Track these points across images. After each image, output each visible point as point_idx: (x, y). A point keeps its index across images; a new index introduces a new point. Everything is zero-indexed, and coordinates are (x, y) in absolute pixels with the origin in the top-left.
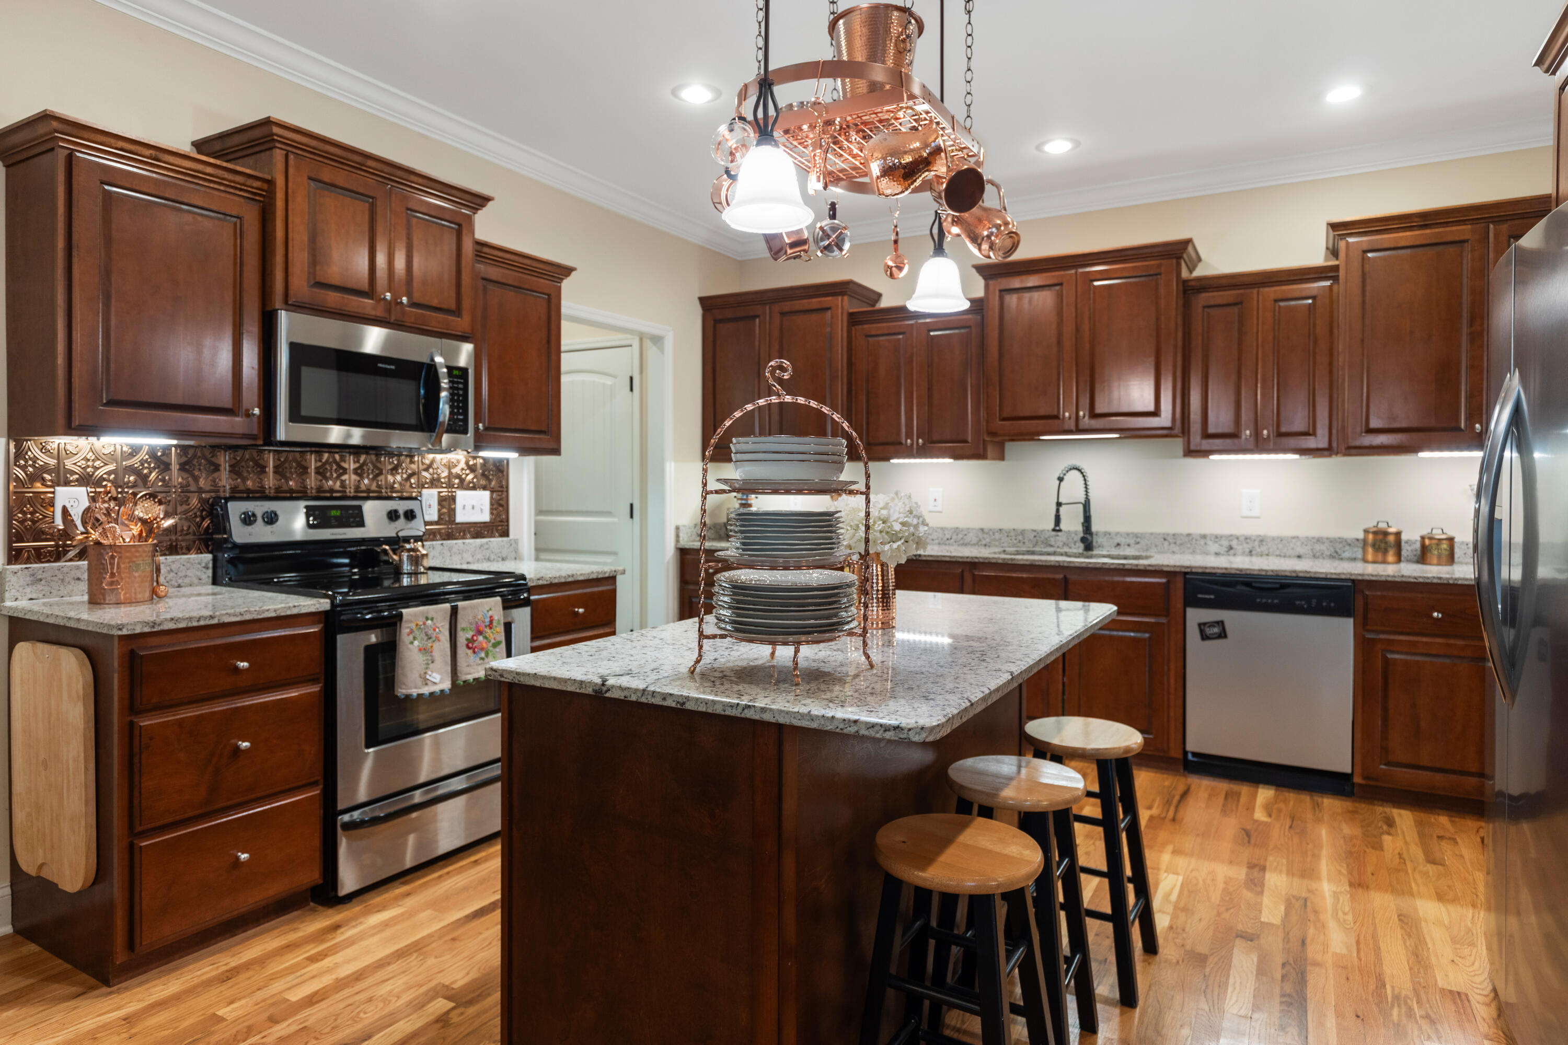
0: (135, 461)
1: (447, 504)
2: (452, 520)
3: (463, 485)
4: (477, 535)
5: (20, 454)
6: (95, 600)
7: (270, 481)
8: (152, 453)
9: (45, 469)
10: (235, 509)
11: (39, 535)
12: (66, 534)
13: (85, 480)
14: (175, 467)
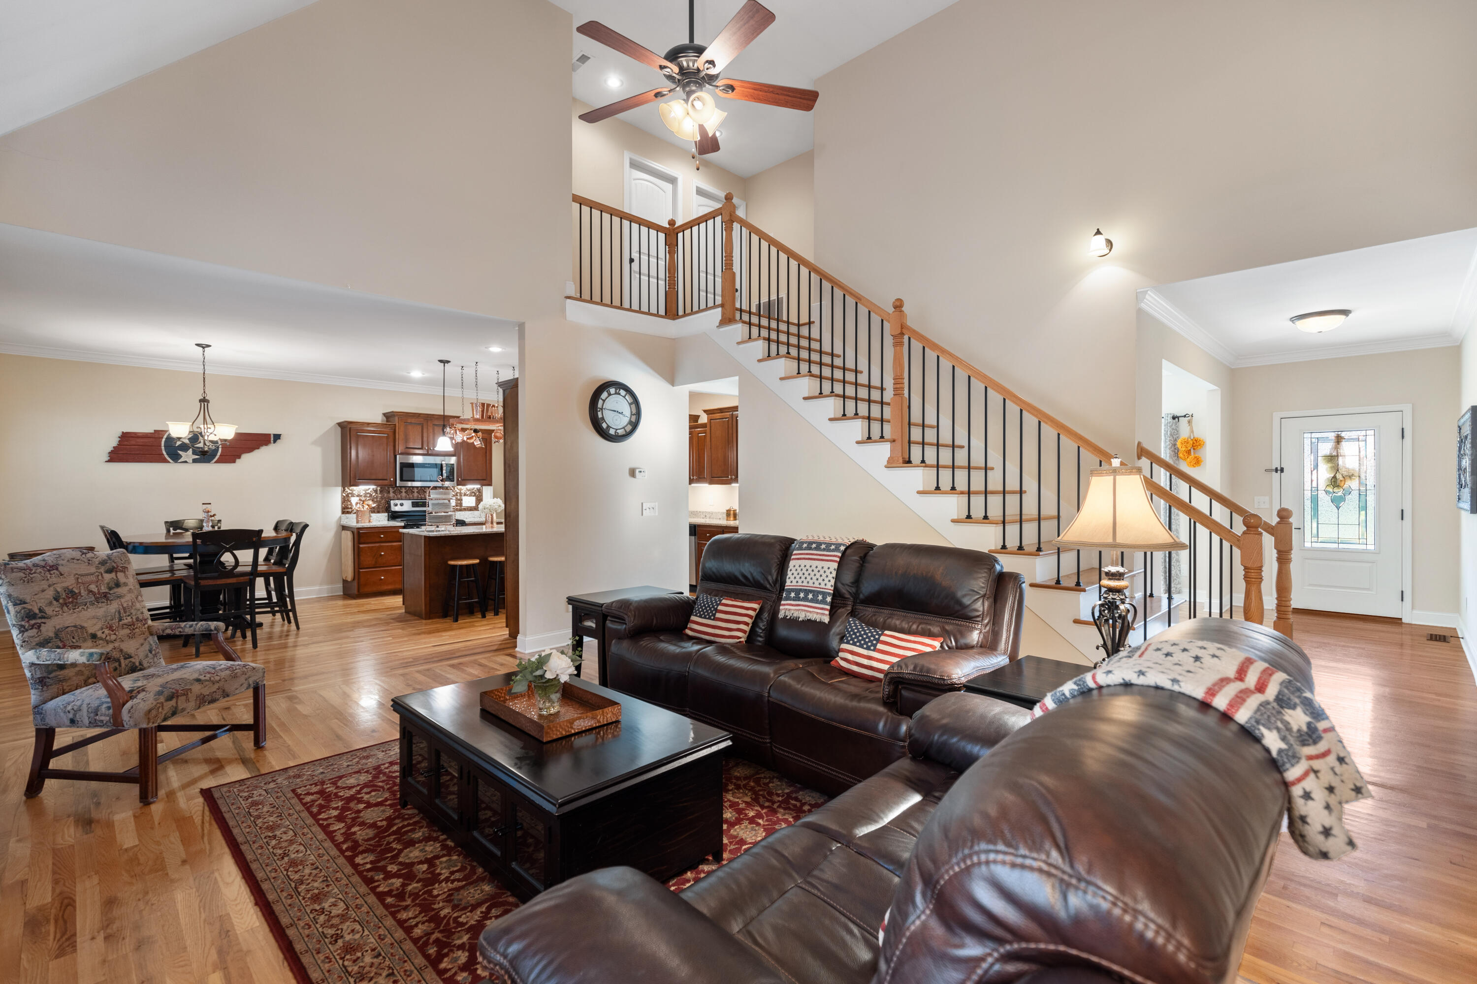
0: (369, 491)
1: (459, 502)
2: (461, 504)
3: (465, 495)
4: (471, 510)
5: (344, 490)
6: (357, 522)
7: (404, 494)
8: (373, 489)
9: (350, 493)
10: (392, 502)
11: (348, 508)
12: (351, 508)
13: (358, 496)
14: (378, 492)
